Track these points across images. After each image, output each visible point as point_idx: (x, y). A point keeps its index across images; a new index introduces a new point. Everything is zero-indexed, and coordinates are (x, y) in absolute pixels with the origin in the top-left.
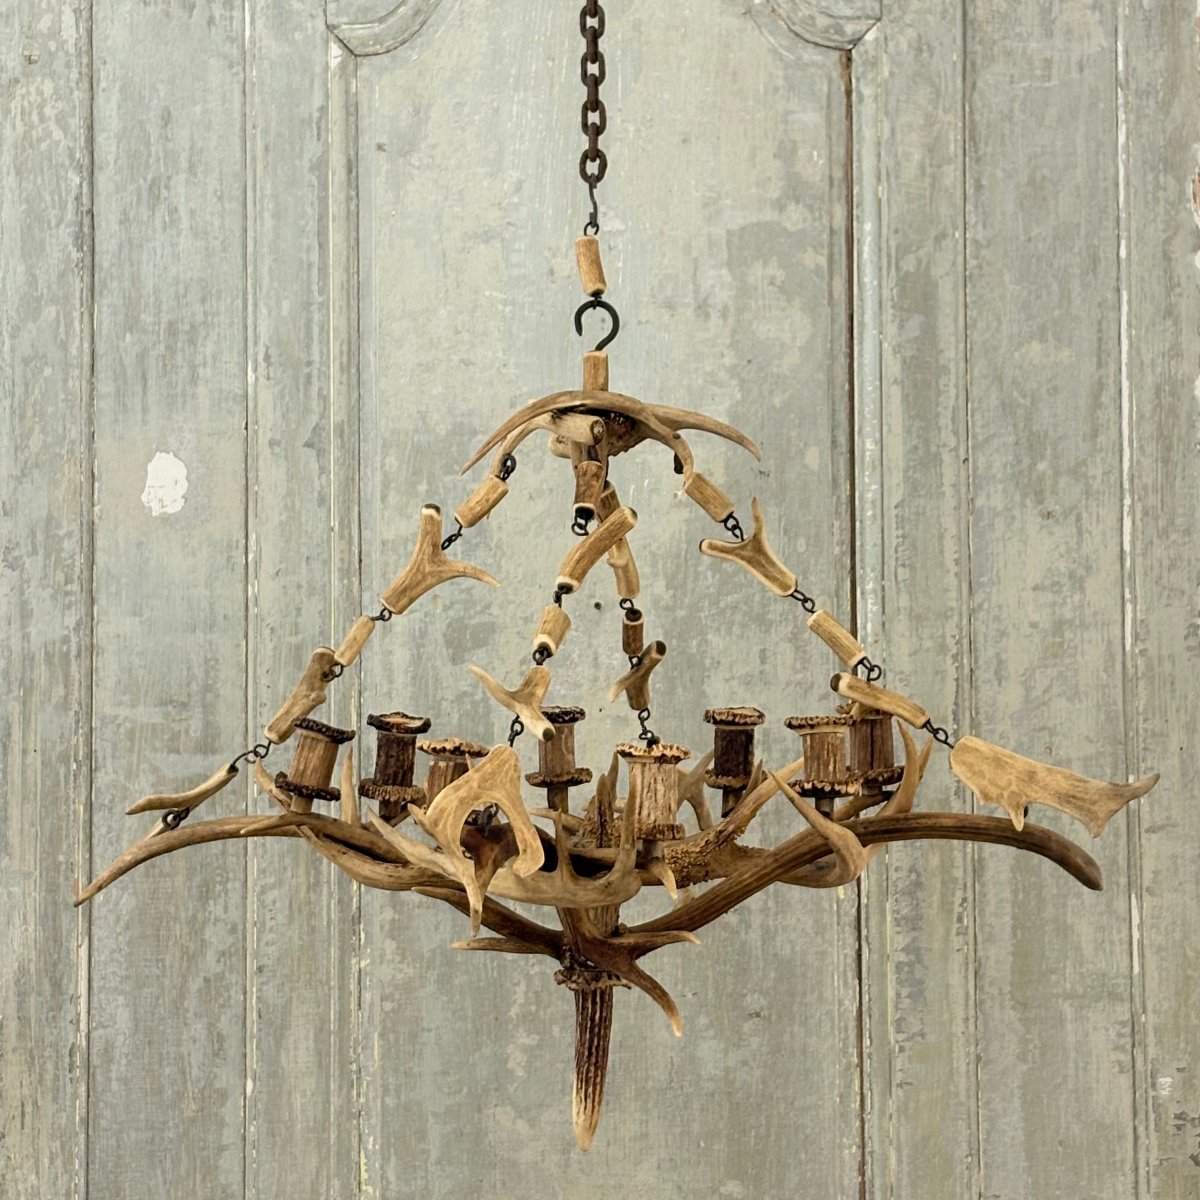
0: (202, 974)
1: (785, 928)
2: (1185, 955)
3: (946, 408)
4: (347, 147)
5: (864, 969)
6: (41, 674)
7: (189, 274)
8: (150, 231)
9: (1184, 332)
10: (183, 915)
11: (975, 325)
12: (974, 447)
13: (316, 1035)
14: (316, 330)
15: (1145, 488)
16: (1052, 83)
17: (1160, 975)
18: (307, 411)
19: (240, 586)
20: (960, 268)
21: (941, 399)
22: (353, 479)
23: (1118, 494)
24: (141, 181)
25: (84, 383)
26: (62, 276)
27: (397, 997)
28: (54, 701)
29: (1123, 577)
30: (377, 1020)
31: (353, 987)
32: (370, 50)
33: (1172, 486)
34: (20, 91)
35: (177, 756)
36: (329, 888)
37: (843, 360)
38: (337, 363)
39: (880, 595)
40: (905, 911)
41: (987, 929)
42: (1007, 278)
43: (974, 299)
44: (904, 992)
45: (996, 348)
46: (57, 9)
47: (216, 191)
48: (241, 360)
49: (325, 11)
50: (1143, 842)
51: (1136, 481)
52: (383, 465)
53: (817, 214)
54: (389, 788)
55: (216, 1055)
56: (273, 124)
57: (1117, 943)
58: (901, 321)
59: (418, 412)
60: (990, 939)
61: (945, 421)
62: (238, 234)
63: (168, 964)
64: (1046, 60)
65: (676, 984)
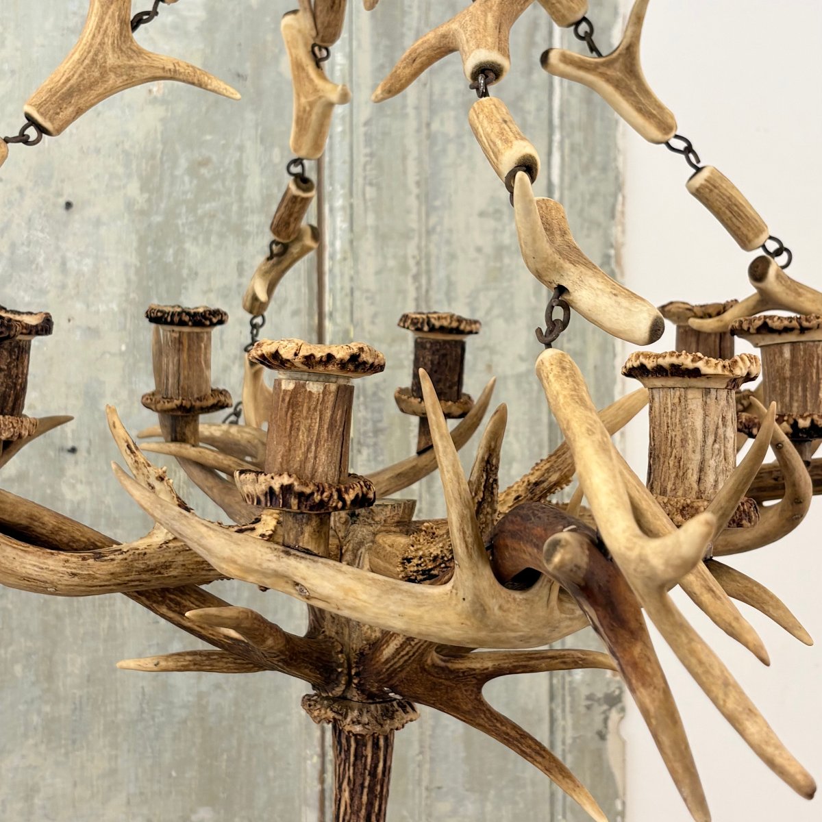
15: (573, 125)
23: (547, 130)
33: (593, 126)
39: (348, 211)
51: (566, 119)
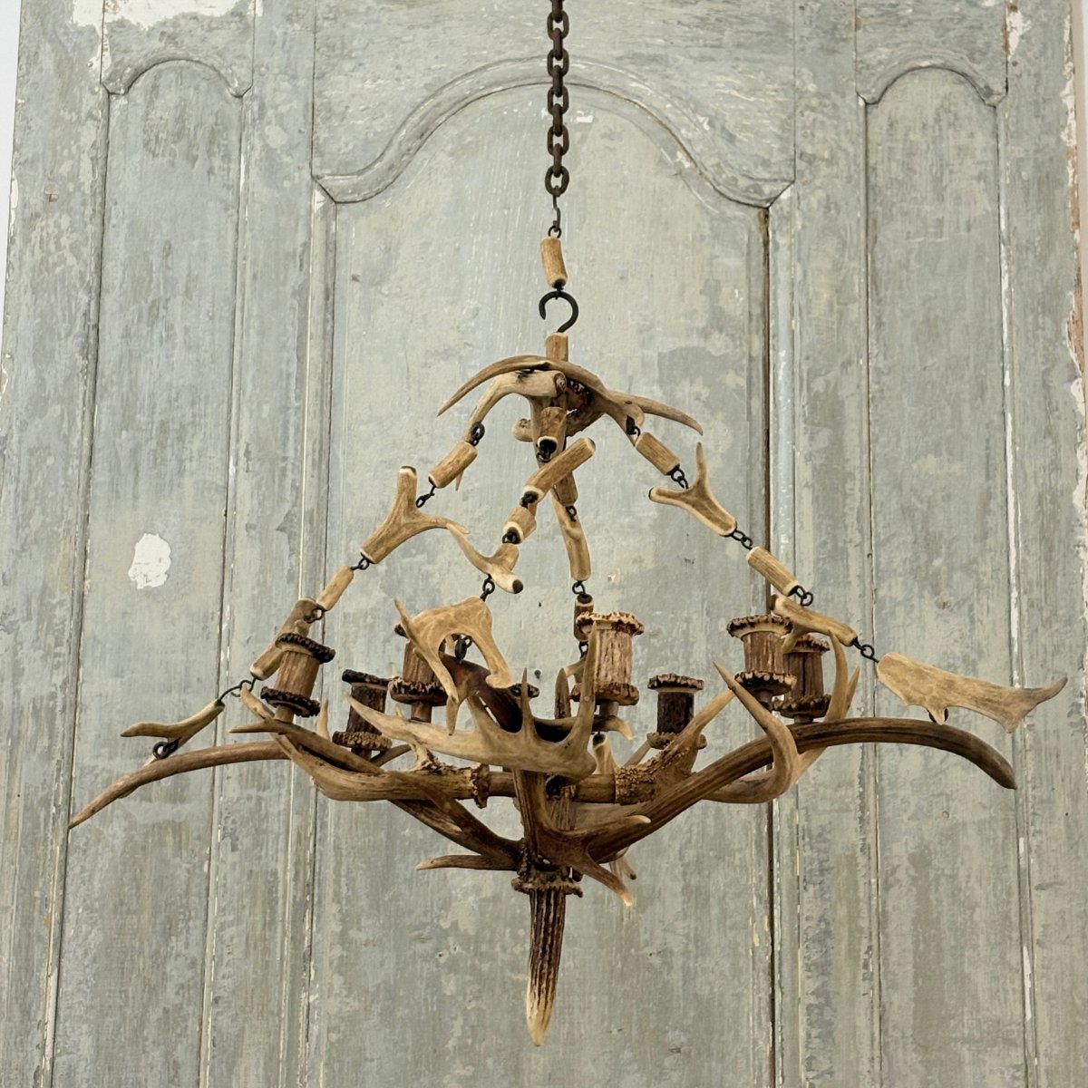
0: (162, 1005)
1: (704, 971)
2: (1073, 1003)
3: (852, 509)
4: (326, 278)
5: (777, 1012)
6: (29, 727)
7: (181, 381)
8: (148, 345)
9: (1062, 449)
10: (147, 950)
11: (877, 440)
12: (876, 545)
13: (265, 1064)
14: (292, 431)
15: (1030, 583)
16: (944, 239)
17: (1051, 1021)
18: (281, 499)
19: (214, 653)
20: (864, 390)
21: (848, 501)
22: (320, 561)
23: (1006, 589)
24: (143, 302)
25: (82, 472)
26: (68, 379)
27: (342, 1028)
28: (38, 751)
29: (1011, 661)
30: (323, 1049)
31: (302, 1019)
32: (349, 198)
33: (1055, 581)
34: (39, 224)
35: (148, 804)
36: (283, 926)
37: (760, 468)
38: (310, 458)
40: (815, 958)
41: (891, 977)
42: (905, 401)
43: (876, 417)
44: (814, 1033)
45: (896, 460)
46: (77, 157)
47: (208, 312)
48: (224, 456)
49: (311, 164)
50: (1033, 898)
51: (1022, 576)
52: (347, 548)
53: (738, 343)
54: (361, 734)
55: (171, 1081)
56: (261, 256)
57: (1011, 992)
58: (812, 433)
59: (380, 503)
60: (894, 986)
61: (851, 519)
62: (226, 349)
63: (130, 995)
64: (938, 220)
65: (602, 1022)
